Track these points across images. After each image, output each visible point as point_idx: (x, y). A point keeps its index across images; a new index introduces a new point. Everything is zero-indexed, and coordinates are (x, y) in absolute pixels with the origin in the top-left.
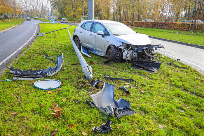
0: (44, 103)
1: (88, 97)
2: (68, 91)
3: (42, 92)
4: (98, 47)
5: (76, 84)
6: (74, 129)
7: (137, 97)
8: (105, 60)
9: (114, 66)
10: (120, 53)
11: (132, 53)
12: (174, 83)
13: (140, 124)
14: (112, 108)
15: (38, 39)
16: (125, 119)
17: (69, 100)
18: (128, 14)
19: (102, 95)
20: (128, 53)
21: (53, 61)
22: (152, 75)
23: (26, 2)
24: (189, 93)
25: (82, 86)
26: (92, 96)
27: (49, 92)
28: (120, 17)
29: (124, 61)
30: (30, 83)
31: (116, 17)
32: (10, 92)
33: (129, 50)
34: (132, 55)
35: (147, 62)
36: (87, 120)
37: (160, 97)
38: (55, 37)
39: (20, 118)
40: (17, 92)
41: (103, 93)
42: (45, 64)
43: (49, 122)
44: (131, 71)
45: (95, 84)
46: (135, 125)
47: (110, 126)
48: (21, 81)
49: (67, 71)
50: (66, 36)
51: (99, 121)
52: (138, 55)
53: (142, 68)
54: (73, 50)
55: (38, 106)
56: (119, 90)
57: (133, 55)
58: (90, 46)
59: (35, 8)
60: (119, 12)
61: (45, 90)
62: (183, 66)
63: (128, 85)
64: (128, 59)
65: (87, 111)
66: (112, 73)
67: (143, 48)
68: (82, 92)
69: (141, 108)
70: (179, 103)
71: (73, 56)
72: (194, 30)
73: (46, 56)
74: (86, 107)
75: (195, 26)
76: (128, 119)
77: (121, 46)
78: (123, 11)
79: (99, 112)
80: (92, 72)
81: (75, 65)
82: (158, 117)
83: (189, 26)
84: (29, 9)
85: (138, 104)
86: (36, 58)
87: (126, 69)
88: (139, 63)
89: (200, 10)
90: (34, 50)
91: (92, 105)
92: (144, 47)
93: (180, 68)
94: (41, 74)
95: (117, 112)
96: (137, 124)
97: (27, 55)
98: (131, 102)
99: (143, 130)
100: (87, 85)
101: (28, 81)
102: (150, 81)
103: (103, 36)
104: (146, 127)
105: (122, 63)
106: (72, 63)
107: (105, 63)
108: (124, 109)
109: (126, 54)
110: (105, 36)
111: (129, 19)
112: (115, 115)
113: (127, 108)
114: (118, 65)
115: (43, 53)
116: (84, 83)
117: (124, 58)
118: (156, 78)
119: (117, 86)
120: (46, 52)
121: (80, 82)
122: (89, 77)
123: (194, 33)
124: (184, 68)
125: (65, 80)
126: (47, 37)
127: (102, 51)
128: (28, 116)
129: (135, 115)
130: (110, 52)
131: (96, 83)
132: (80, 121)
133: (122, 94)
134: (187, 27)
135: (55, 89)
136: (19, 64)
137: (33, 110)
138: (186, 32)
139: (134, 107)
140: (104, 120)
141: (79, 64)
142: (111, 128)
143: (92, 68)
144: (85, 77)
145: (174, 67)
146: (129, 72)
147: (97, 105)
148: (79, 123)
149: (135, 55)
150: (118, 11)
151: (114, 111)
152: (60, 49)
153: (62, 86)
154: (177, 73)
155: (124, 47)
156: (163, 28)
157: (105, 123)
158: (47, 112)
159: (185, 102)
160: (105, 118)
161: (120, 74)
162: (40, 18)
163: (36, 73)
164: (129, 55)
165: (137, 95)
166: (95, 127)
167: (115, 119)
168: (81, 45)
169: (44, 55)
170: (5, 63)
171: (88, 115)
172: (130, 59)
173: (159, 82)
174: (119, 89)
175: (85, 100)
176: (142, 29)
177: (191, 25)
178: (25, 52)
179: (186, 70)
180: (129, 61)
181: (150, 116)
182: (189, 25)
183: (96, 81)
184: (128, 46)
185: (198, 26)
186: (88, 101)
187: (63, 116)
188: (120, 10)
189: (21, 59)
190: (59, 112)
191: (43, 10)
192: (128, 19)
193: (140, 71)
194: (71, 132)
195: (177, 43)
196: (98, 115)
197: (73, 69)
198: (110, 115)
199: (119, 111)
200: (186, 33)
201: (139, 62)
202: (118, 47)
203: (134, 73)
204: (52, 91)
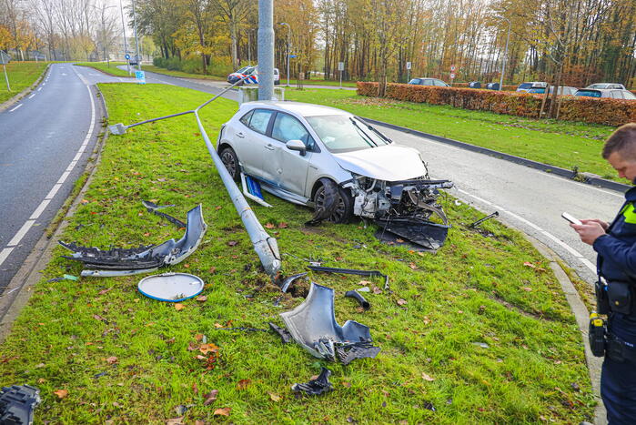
0: (173, 333)
1: (272, 317)
2: (225, 303)
3: (162, 306)
4: (290, 181)
5: (242, 286)
6: (252, 390)
7: (386, 315)
8: (309, 217)
9: (333, 235)
10: (346, 198)
11: (378, 199)
12: (474, 280)
13: (390, 376)
14: (331, 343)
15: (110, 146)
16: (360, 365)
17: (230, 326)
18: (371, 57)
19: (308, 313)
20: (366, 200)
21: (170, 220)
22: (425, 259)
23: (49, 6)
24: (505, 303)
25: (256, 291)
26: (285, 315)
27: (178, 306)
28: (346, 65)
29: (357, 219)
30: (127, 284)
31: (332, 65)
32: (84, 307)
33: (371, 192)
34: (378, 205)
35: (415, 224)
36: (278, 369)
37: (439, 315)
38: (157, 139)
39: (127, 369)
40: (101, 309)
41: (309, 309)
42: (150, 229)
43: (195, 376)
44: (374, 247)
45: (288, 284)
46: (380, 377)
47: (328, 381)
48: (102, 278)
49: (212, 249)
50: (189, 134)
51: (304, 372)
52: (394, 206)
53: (402, 238)
54: (219, 183)
55: (162, 343)
56: (347, 300)
57: (380, 205)
58: (265, 175)
59: (77, 27)
60: (343, 49)
61: (168, 303)
62: (505, 233)
63: (368, 285)
64: (367, 215)
65: (276, 351)
66: (327, 253)
67: (405, 189)
68: (258, 306)
69: (394, 342)
70: (479, 328)
71: (222, 202)
72: (553, 116)
73: (148, 203)
74: (273, 343)
75: (555, 106)
76: (365, 366)
77: (350, 181)
78: (353, 46)
79: (303, 353)
80: (278, 255)
81: (229, 230)
82: (429, 359)
83: (540, 104)
84: (57, 31)
85: (387, 331)
86: (122, 212)
87: (362, 241)
88: (395, 224)
89: (575, 51)
90: (108, 184)
91: (285, 336)
92: (406, 185)
93: (497, 237)
94: (147, 258)
95: (341, 351)
96: (384, 375)
97: (96, 203)
98: (373, 328)
99: (395, 388)
100: (268, 288)
101: (119, 279)
102: (420, 275)
103: (303, 153)
104: (403, 381)
105: (353, 225)
106: (223, 224)
107: (309, 224)
108: (357, 345)
109: (363, 202)
110: (309, 153)
111: (373, 70)
112: (338, 357)
113: (363, 343)
114: (341, 231)
115: (138, 193)
116: (260, 283)
117: (357, 212)
118: (433, 266)
119: (340, 287)
120: (145, 192)
121: (250, 280)
122: (272, 266)
123: (553, 126)
124: (505, 237)
125: (212, 275)
126: (134, 138)
127: (299, 191)
128: (144, 365)
129: (381, 356)
130: (322, 197)
131: (290, 281)
132: (262, 373)
133: (352, 309)
134: (533, 106)
135: (192, 298)
136: (83, 229)
137: (151, 351)
138: (532, 123)
139: (380, 340)
140: (313, 370)
141: (240, 227)
142: (331, 384)
143: (277, 239)
144: (261, 268)
145: (480, 236)
146: (369, 251)
147: (296, 337)
148: (260, 376)
149: (385, 205)
150: (339, 45)
151: (335, 349)
152: (182, 180)
153: (206, 291)
154: (487, 252)
155: (357, 185)
156: (469, 108)
157: (317, 376)
158: (186, 355)
159: (492, 325)
160: (317, 364)
161: (349, 258)
162: (96, 60)
163: (133, 257)
164: (369, 205)
165: (387, 311)
166: (296, 385)
167: (338, 366)
168: (241, 171)
169: (143, 203)
170: (38, 225)
171: (279, 359)
172: (372, 216)
173: (440, 277)
174: (346, 296)
175: (268, 326)
176: (408, 109)
177: (544, 102)
178: (85, 189)
179: (510, 245)
180: (369, 221)
181: (413, 359)
182: (540, 100)
183: (290, 278)
184: (367, 183)
185: (562, 107)
186: (275, 327)
187: (224, 363)
188: (345, 44)
189: (83, 213)
190: (212, 353)
191: (104, 34)
192: (369, 71)
193: (396, 247)
194: (245, 396)
195: (502, 158)
196: (301, 359)
197: (227, 244)
198: (328, 359)
199: (347, 348)
200: (531, 125)
201: (395, 222)
202: (342, 184)
203: (380, 253)
204: (185, 303)
